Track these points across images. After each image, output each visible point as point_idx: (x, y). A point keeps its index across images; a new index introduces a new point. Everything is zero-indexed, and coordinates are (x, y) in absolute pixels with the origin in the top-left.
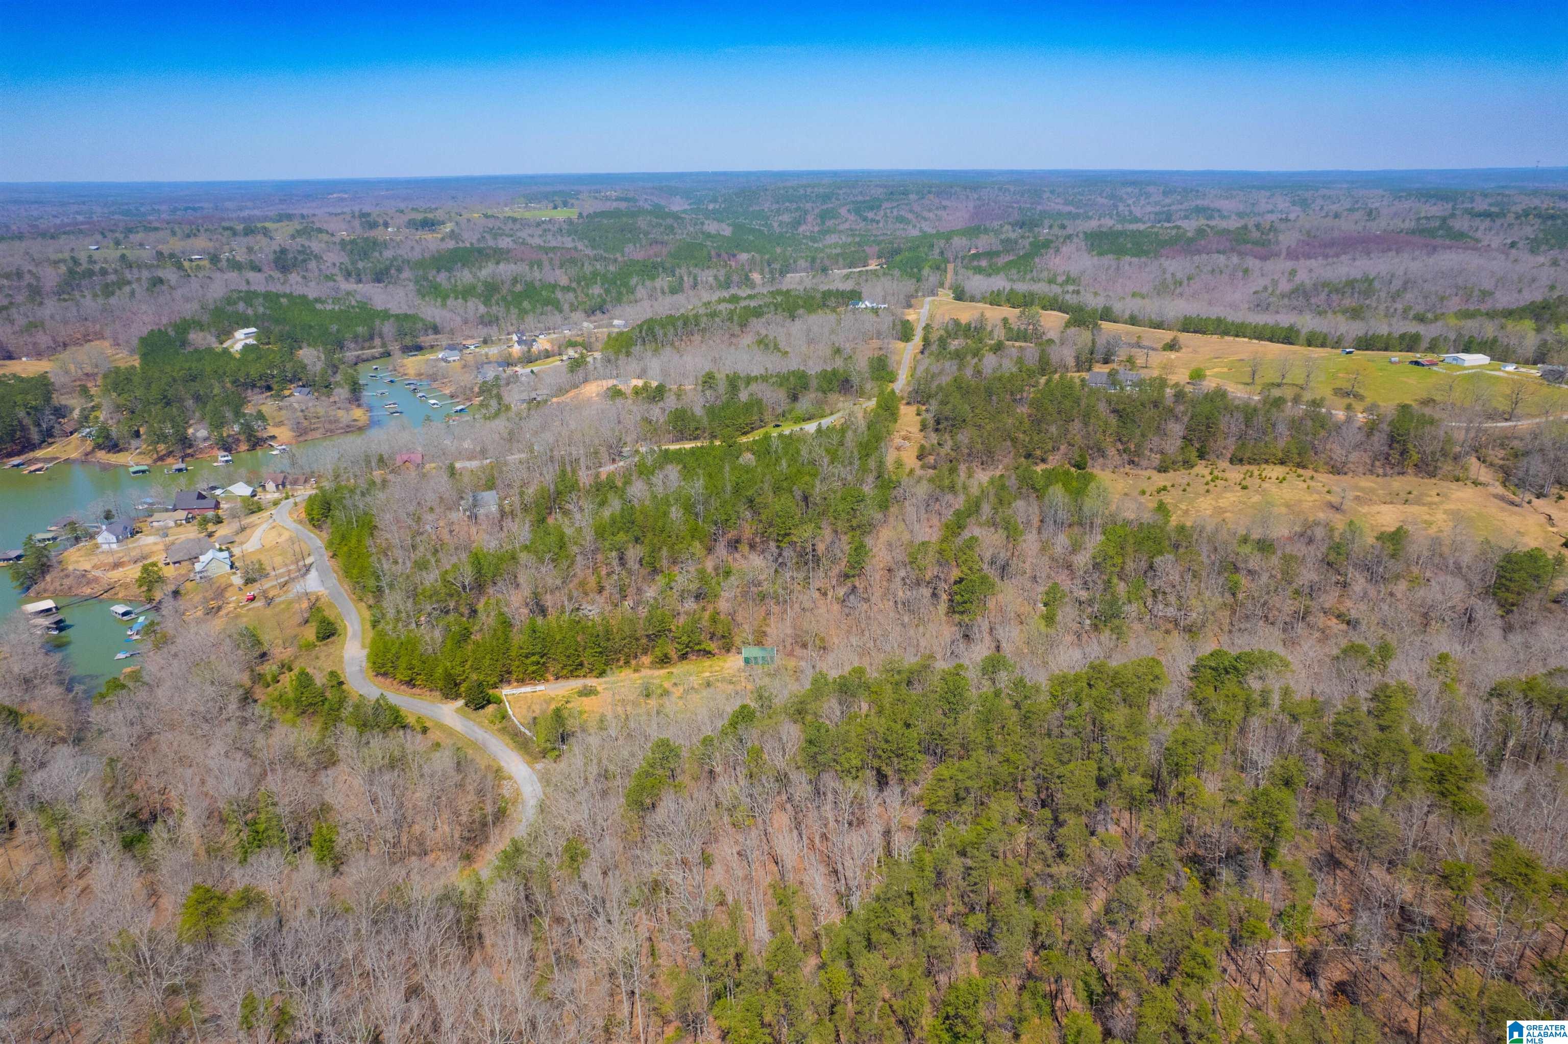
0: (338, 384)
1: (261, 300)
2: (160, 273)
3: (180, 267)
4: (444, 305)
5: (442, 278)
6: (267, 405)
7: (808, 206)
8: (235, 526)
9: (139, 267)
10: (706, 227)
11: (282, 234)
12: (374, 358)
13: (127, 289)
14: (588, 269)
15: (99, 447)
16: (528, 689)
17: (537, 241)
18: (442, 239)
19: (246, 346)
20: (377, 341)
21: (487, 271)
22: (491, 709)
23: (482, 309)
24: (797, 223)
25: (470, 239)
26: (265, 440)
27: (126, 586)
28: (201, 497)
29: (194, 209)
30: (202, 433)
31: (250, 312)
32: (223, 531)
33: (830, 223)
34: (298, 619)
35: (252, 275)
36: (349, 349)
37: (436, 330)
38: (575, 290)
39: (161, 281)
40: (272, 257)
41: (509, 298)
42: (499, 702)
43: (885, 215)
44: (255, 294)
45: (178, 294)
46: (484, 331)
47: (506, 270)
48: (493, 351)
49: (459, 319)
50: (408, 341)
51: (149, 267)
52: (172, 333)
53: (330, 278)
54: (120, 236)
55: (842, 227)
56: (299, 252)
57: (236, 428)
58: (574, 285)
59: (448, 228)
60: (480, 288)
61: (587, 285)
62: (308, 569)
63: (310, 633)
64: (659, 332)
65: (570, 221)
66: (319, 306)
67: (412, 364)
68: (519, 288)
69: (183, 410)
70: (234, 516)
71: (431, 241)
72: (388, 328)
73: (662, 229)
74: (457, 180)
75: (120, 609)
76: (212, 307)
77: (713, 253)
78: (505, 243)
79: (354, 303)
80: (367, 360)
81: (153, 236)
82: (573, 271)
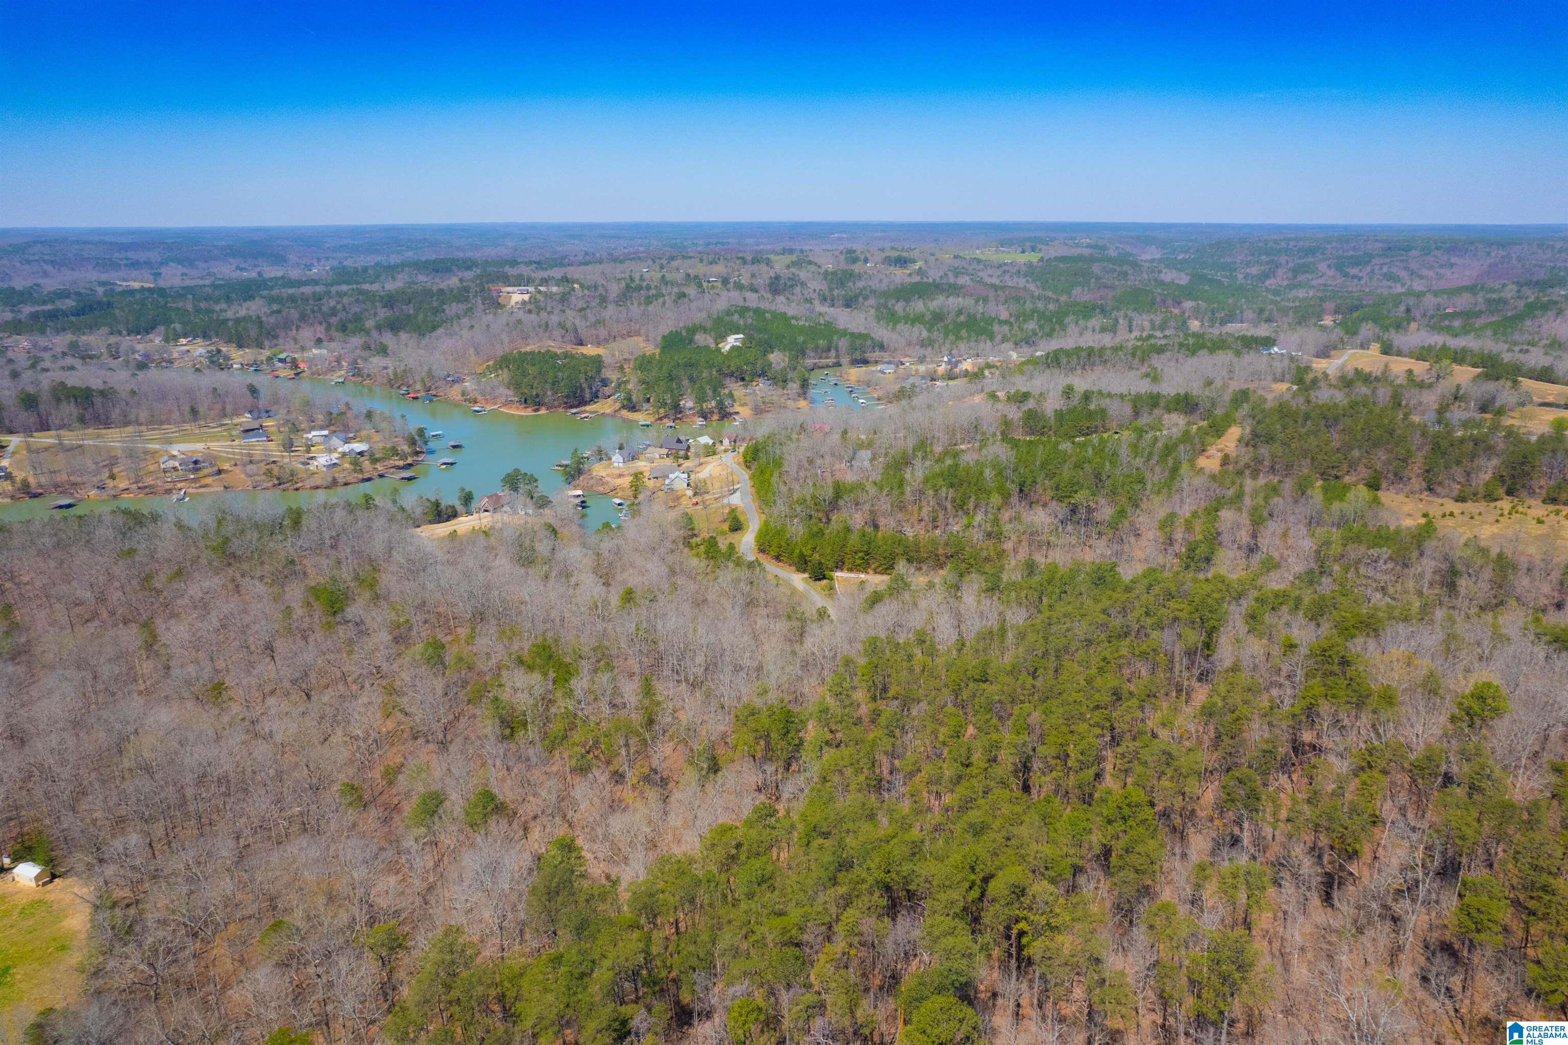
0: (792, 380)
1: (751, 313)
2: (686, 290)
3: (700, 285)
4: (894, 329)
5: (899, 307)
6: (738, 390)
7: (1283, 259)
8: (697, 462)
9: (672, 285)
10: (1162, 276)
11: (780, 264)
12: (828, 366)
13: (661, 300)
14: (1029, 306)
15: (624, 407)
16: (852, 575)
17: (995, 281)
18: (910, 275)
19: (733, 348)
20: (833, 353)
21: (938, 303)
22: (825, 582)
23: (925, 334)
24: (1265, 276)
25: (934, 275)
26: (731, 414)
27: (623, 489)
28: (679, 441)
29: (723, 244)
30: (690, 404)
31: (741, 322)
32: (687, 464)
33: (1301, 278)
34: (721, 519)
35: (749, 295)
36: (810, 358)
37: (882, 347)
38: (1011, 325)
39: (684, 295)
40: (767, 281)
41: (951, 327)
42: (831, 579)
43: (1373, 271)
44: (747, 309)
45: (694, 305)
46: (921, 352)
47: (953, 302)
48: (922, 368)
49: (903, 341)
50: (857, 355)
51: (678, 285)
52: (684, 333)
53: (809, 301)
54: (664, 262)
55: (1314, 283)
56: (790, 279)
57: (713, 403)
58: (1012, 320)
59: (917, 266)
60: (928, 317)
61: (1025, 321)
62: (735, 491)
63: (726, 527)
64: (1064, 361)
65: (1030, 265)
66: (793, 322)
67: (855, 373)
68: (962, 318)
69: (679, 386)
70: (697, 455)
71: (900, 276)
72: (843, 343)
73: (1115, 275)
74: (947, 225)
75: (618, 501)
76: (715, 316)
77: (1158, 299)
78: (963, 280)
79: (822, 322)
80: (822, 367)
81: (687, 261)
82: (1014, 308)
